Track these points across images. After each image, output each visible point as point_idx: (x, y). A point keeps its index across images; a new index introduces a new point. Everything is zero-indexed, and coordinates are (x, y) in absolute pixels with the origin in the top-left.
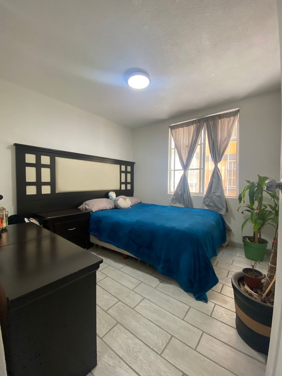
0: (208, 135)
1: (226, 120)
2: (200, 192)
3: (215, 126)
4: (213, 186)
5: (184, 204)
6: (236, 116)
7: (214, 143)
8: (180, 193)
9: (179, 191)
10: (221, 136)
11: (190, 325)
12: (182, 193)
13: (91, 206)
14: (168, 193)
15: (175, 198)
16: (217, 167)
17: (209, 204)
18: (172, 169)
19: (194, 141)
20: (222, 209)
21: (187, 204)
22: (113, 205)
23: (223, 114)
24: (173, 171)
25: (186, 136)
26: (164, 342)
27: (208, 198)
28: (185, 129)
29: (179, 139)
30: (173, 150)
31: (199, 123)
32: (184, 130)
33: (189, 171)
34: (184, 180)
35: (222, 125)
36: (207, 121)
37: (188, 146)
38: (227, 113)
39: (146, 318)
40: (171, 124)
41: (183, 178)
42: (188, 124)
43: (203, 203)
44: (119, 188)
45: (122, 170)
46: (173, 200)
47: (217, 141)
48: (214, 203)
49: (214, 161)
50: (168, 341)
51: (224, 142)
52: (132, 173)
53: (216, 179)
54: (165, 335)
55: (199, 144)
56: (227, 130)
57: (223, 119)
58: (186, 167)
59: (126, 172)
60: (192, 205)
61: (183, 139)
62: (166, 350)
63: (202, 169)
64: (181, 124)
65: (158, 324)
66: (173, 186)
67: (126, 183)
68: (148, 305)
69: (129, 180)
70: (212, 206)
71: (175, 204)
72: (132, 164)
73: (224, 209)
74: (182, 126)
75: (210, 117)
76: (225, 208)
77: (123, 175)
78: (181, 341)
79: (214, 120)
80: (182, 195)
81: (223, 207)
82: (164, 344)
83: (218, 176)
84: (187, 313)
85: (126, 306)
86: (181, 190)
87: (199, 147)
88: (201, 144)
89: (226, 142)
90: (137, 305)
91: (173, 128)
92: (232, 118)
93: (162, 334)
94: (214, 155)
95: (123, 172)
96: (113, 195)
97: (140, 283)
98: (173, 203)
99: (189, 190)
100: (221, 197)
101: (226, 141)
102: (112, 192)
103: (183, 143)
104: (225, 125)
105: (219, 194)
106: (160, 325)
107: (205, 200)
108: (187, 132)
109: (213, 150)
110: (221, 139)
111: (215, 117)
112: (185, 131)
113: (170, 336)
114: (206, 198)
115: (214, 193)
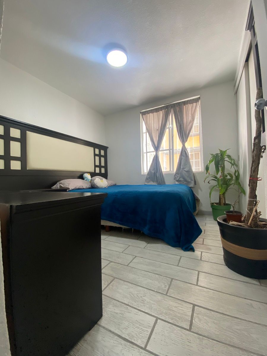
0: (175, 119)
1: (190, 106)
2: (170, 170)
3: (181, 111)
4: (182, 163)
5: (157, 182)
6: (198, 102)
7: (180, 126)
8: (153, 172)
9: (153, 170)
10: (186, 120)
11: (185, 269)
12: (155, 172)
13: (67, 185)
14: (142, 174)
15: (148, 177)
16: (184, 146)
17: (180, 180)
18: (145, 151)
19: (163, 124)
20: (191, 182)
21: (160, 182)
22: (89, 184)
23: (187, 101)
24: (146, 154)
25: (156, 121)
26: (166, 285)
27: (178, 174)
28: (155, 114)
29: (150, 123)
30: (145, 135)
31: (167, 109)
32: (153, 115)
33: (160, 152)
34: (156, 160)
35: (186, 110)
36: (174, 107)
37: (158, 130)
38: (190, 100)
39: (142, 270)
40: (142, 110)
41: (155, 159)
42: (157, 110)
43: (174, 179)
44: (93, 171)
45: (96, 153)
46: (147, 179)
47: (183, 124)
48: (184, 178)
49: (182, 141)
50: (169, 283)
51: (189, 124)
52: (105, 156)
53: (184, 157)
54: (165, 279)
55: (168, 128)
56: (191, 114)
57: (187, 105)
58: (157, 148)
59: (100, 156)
60: (164, 182)
61: (154, 123)
62: (170, 290)
63: (171, 150)
64: (151, 110)
65: (156, 273)
66: (146, 167)
67: (100, 167)
68: (142, 260)
69: (103, 164)
70: (182, 181)
71: (148, 183)
72: (105, 148)
73: (193, 182)
74: (152, 111)
75: (176, 103)
76: (194, 180)
77: (97, 158)
78: (181, 281)
79: (180, 106)
80: (155, 174)
81: (192, 180)
82: (166, 286)
83: (186, 154)
84: (179, 261)
85: (120, 265)
86: (154, 169)
87: (167, 130)
88: (169, 128)
89: (190, 125)
90: (131, 262)
91: (144, 114)
92: (195, 104)
93: (162, 279)
94: (182, 136)
95: (97, 155)
96: (88, 176)
97: (128, 247)
98: (147, 182)
99: (161, 170)
100: (190, 171)
101: (191, 123)
102: (87, 174)
103: (154, 127)
104: (189, 110)
105: (188, 169)
106: (158, 273)
107: (176, 176)
108: (157, 117)
109: (180, 131)
110: (186, 122)
111: (180, 103)
112: (155, 116)
113: (170, 280)
114: (177, 174)
115: (183, 168)
